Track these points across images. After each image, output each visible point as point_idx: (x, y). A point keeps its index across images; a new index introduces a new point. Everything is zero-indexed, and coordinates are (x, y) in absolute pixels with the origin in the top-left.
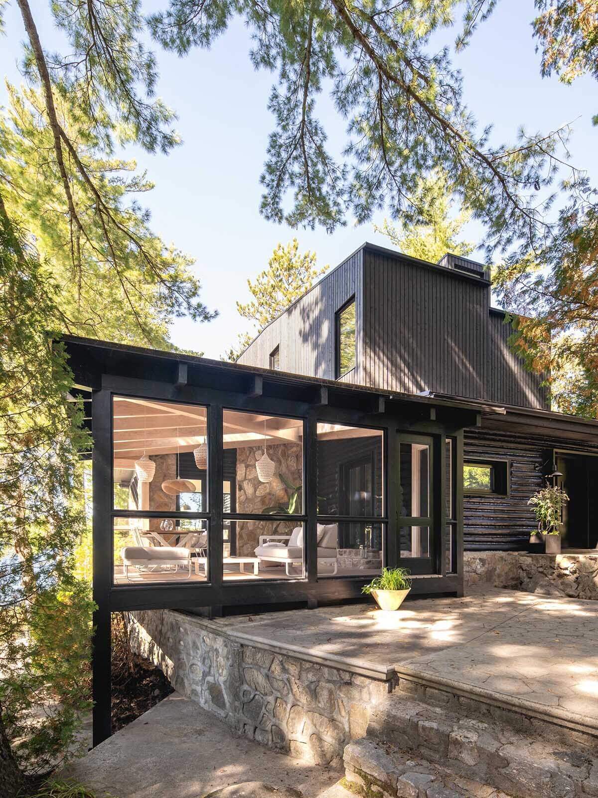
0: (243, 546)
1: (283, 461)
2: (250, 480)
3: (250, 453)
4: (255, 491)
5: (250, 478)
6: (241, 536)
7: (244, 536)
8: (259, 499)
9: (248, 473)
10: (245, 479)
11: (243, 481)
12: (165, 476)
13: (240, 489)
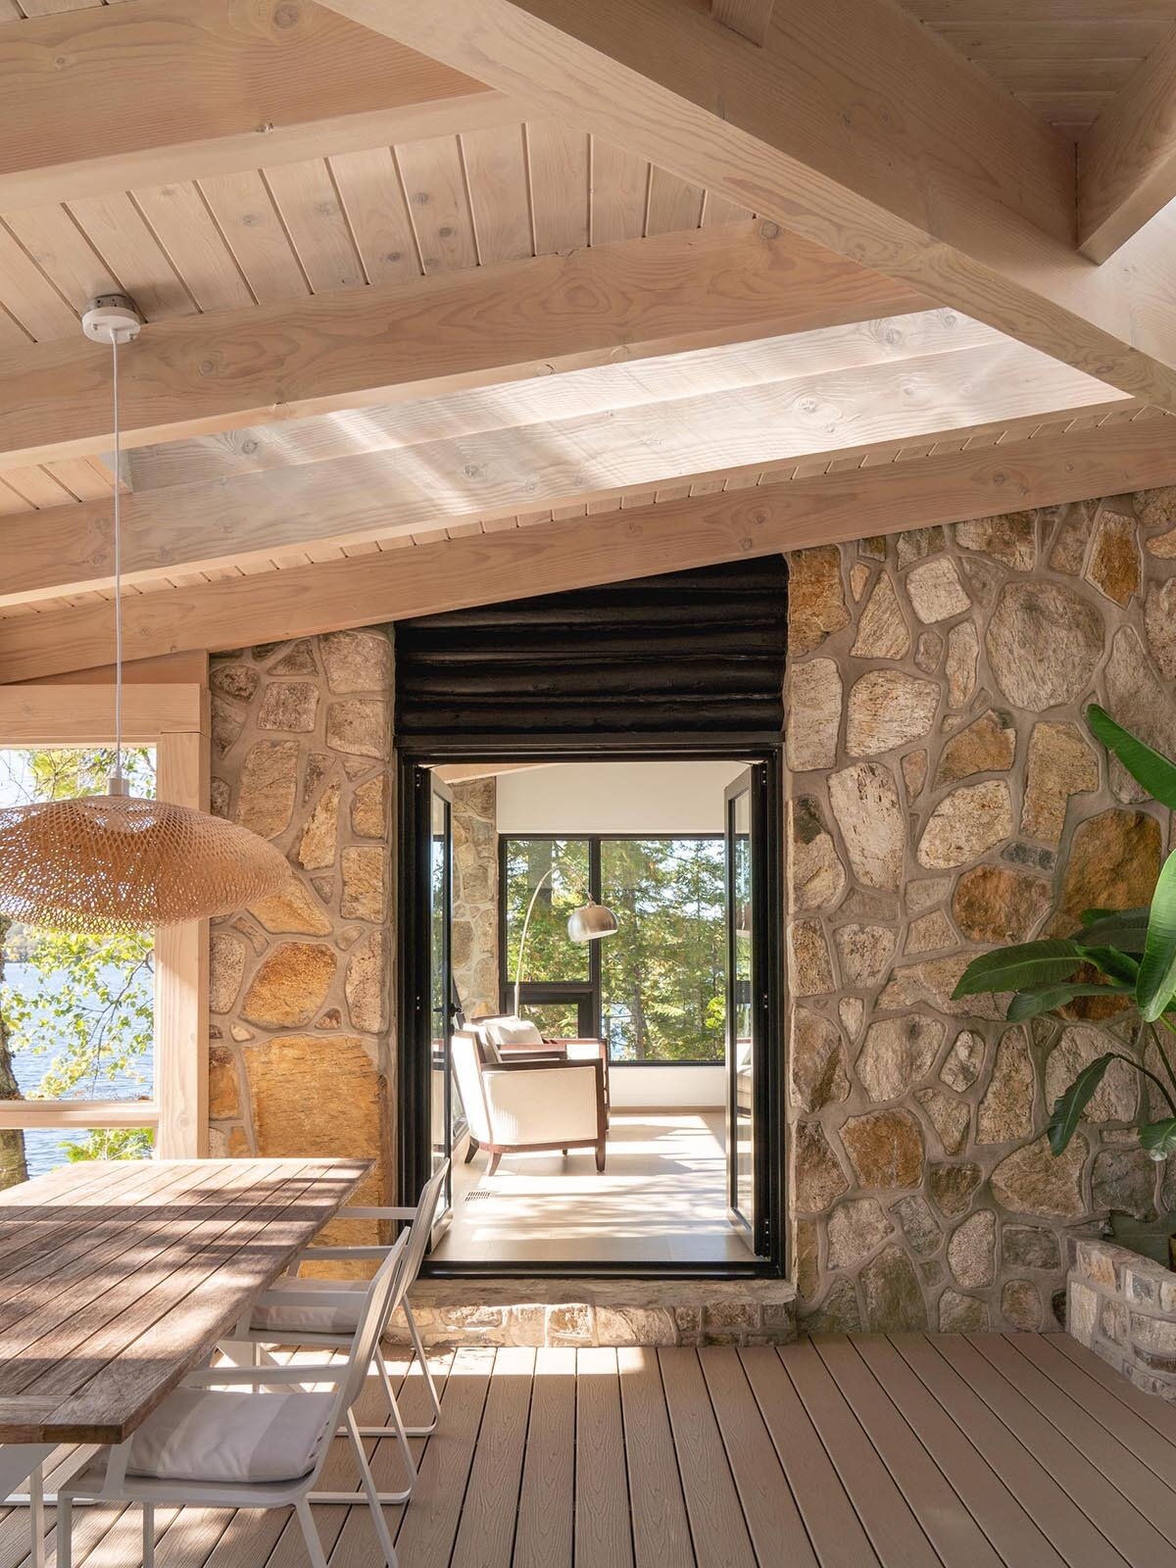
0: (828, 1216)
1: (1113, 614)
2: (871, 764)
3: (873, 581)
4: (913, 840)
5: (874, 747)
6: (814, 1146)
7: (836, 1143)
8: (943, 889)
9: (858, 716)
10: (842, 757)
11: (824, 774)
12: (316, 772)
13: (806, 835)
